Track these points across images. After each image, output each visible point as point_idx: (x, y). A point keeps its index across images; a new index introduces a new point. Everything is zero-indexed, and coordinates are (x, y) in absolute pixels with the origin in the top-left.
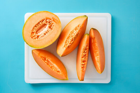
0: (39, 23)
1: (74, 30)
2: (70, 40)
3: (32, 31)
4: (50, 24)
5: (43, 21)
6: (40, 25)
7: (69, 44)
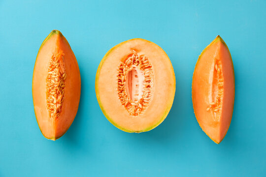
0: (120, 81)
1: (51, 73)
2: (53, 97)
3: (124, 104)
4: (138, 62)
5: (122, 69)
6: (124, 81)
7: (55, 105)
